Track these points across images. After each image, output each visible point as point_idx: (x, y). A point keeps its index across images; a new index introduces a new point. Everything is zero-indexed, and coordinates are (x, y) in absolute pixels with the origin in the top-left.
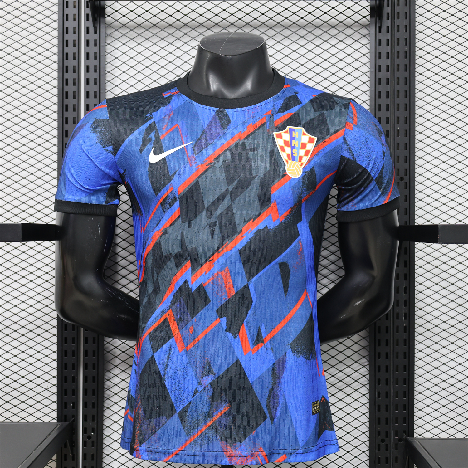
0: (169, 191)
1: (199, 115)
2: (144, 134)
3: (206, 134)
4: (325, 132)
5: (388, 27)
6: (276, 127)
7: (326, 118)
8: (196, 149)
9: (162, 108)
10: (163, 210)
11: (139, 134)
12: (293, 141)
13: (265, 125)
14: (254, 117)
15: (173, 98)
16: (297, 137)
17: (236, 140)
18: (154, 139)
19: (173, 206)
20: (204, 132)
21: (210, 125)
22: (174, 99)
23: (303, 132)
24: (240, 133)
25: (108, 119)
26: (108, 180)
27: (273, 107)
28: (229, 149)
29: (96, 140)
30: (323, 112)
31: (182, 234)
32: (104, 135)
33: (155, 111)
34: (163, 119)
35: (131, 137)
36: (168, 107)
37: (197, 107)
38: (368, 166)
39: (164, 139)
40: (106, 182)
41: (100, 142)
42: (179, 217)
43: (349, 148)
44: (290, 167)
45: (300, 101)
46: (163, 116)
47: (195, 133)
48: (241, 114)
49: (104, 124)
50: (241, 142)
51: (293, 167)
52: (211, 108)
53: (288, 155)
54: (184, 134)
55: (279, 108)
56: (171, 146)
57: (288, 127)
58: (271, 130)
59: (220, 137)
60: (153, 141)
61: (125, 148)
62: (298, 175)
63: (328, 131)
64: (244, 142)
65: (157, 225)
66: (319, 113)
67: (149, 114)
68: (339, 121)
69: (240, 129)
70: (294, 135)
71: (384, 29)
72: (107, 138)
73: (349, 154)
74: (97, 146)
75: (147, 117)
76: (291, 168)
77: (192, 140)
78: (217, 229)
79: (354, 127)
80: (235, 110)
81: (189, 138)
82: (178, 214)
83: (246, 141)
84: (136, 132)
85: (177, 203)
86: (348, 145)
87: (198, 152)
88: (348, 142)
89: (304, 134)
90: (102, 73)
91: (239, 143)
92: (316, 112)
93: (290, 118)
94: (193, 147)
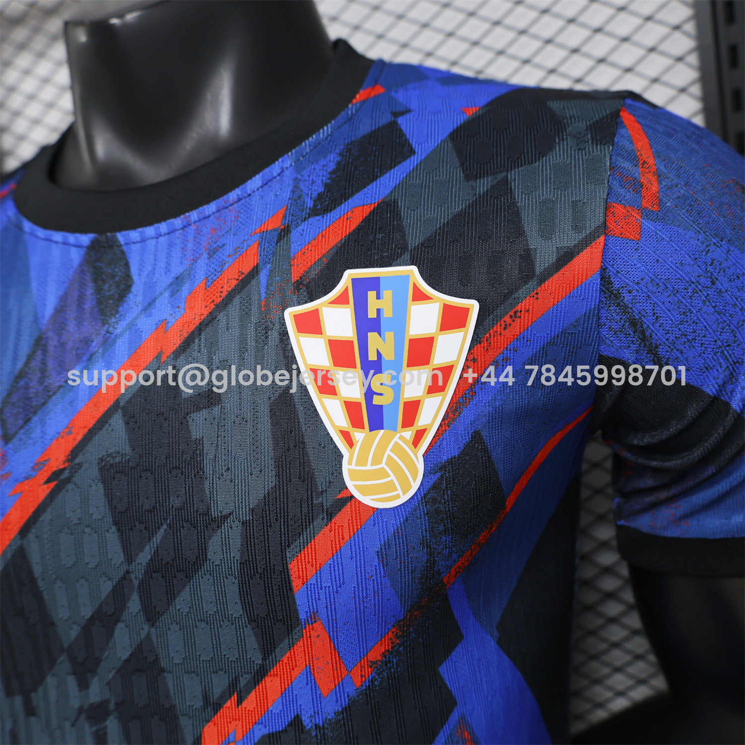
1: (32, 273)
3: (45, 348)
4: (511, 266)
6: (298, 285)
7: (514, 204)
12: (372, 336)
13: (253, 282)
14: (215, 251)
16: (387, 313)
17: (147, 361)
20: (40, 343)
21: (60, 309)
23: (415, 287)
24: (163, 327)
27: (293, 192)
30: (500, 176)
37: (32, 239)
38: (729, 387)
43: (634, 323)
44: (362, 461)
45: (410, 146)
47: (10, 352)
48: (171, 245)
51: (377, 460)
52: (72, 238)
53: (351, 408)
55: (315, 194)
57: (349, 275)
58: (274, 303)
59: (91, 356)
62: (406, 488)
63: (528, 257)
66: (484, 185)
68: (575, 204)
69: (163, 310)
70: (373, 304)
73: (633, 347)
76: (369, 467)
78: (112, 725)
79: (647, 224)
86: (625, 309)
87: (15, 429)
88: (627, 298)
89: (419, 296)
92: (471, 183)
93: (359, 229)
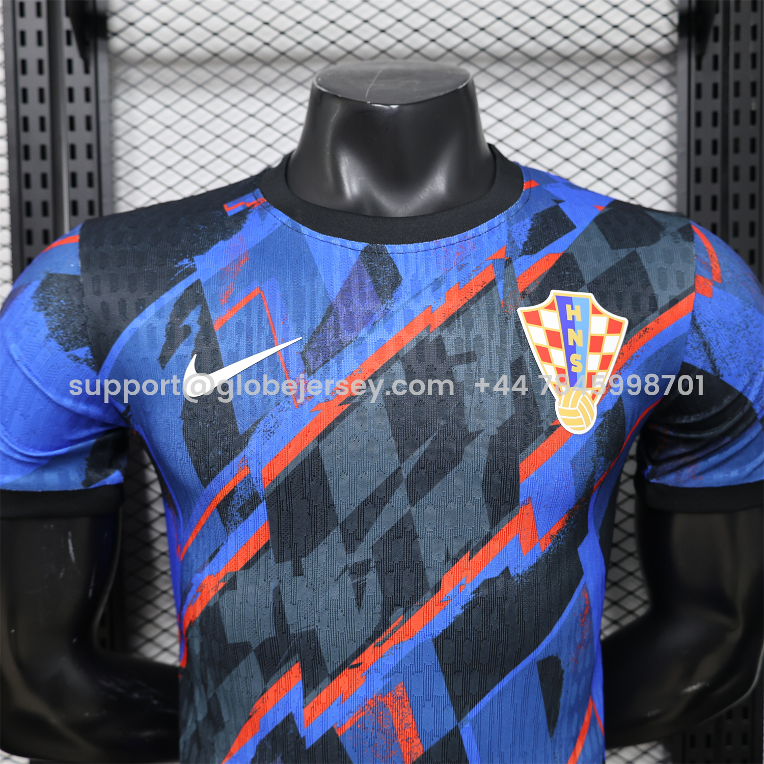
0: (239, 478)
1: (317, 262)
2: (171, 316)
3: (336, 315)
4: (645, 303)
5: (716, 58)
6: (524, 294)
7: (643, 267)
8: (309, 357)
9: (221, 244)
10: (225, 525)
11: (159, 314)
12: (570, 331)
13: (494, 289)
14: (462, 267)
15: (250, 216)
16: (578, 319)
17: (419, 330)
18: (196, 329)
19: (251, 518)
20: (331, 310)
21: (346, 290)
22: (252, 219)
23: (593, 306)
24: (429, 310)
25: (78, 273)
26: (88, 427)
27: (508, 238)
28: (401, 356)
29: (45, 331)
30: (632, 249)
31: (278, 592)
32: (66, 317)
33: (202, 251)
34: (222, 274)
35: (138, 323)
36: (235, 240)
37: (312, 240)
39: (223, 330)
40: (85, 433)
41: (57, 338)
42: (266, 547)
43: (705, 344)
44: (566, 405)
45: (572, 222)
46: (223, 265)
47: (308, 314)
48: (427, 260)
49: (67, 289)
50: (433, 337)
51: (574, 405)
52: (349, 243)
54: (278, 316)
55: (522, 242)
56: (243, 351)
57: (554, 293)
58: (510, 303)
59: (375, 323)
60: (195, 336)
61: (122, 353)
62: (588, 424)
63: (653, 299)
64: (440, 336)
65: (211, 558)
66: (623, 253)
67: (186, 261)
68: (678, 272)
69: (427, 299)
70: (569, 313)
71: (707, 61)
72: (74, 325)
73: (703, 358)
74: (48, 346)
75: (181, 267)
76: (569, 408)
77: (299, 333)
79: (715, 290)
80: (411, 247)
81: (292, 328)
82: (264, 537)
83: (445, 334)
84: (150, 311)
85: (262, 509)
86: (701, 335)
87: (317, 366)
88: (703, 329)
89: (596, 311)
90: (104, 160)
91: (427, 338)
92: (615, 251)
93: (554, 267)
94: (302, 353)
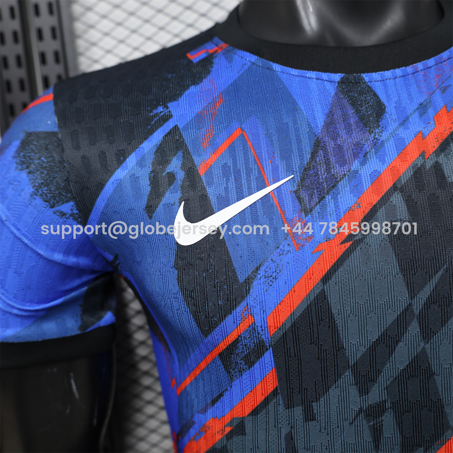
0: (243, 327)
1: (295, 97)
2: (153, 164)
3: (324, 149)
8: (304, 195)
9: (192, 89)
10: (229, 372)
11: (141, 163)
14: (445, 89)
15: (216, 61)
17: (413, 156)
18: (181, 175)
19: (257, 365)
20: (318, 144)
21: (330, 124)
22: (219, 62)
24: (420, 136)
25: (56, 129)
26: (79, 276)
28: (399, 186)
29: (29, 189)
31: (290, 438)
32: (48, 174)
33: (175, 97)
34: (199, 118)
35: (120, 174)
36: (206, 84)
37: (285, 76)
39: (209, 173)
40: (77, 282)
41: (41, 195)
42: (275, 393)
46: (198, 109)
47: (295, 151)
48: (407, 85)
49: (47, 146)
50: (429, 164)
54: (265, 155)
56: (233, 194)
59: (366, 154)
60: (180, 183)
61: (107, 206)
64: (437, 163)
65: (214, 402)
67: (160, 109)
69: (416, 124)
72: (57, 181)
74: (33, 204)
75: (156, 115)
77: (289, 170)
80: (388, 74)
81: (282, 166)
82: (271, 384)
83: (442, 159)
84: (132, 160)
85: (268, 357)
87: (313, 203)
91: (423, 165)
94: (296, 192)
